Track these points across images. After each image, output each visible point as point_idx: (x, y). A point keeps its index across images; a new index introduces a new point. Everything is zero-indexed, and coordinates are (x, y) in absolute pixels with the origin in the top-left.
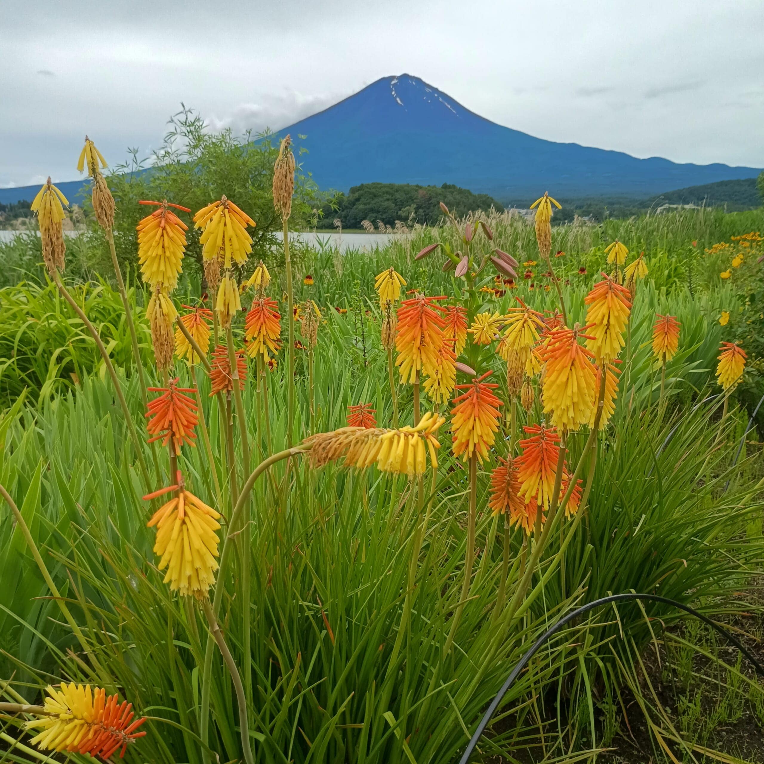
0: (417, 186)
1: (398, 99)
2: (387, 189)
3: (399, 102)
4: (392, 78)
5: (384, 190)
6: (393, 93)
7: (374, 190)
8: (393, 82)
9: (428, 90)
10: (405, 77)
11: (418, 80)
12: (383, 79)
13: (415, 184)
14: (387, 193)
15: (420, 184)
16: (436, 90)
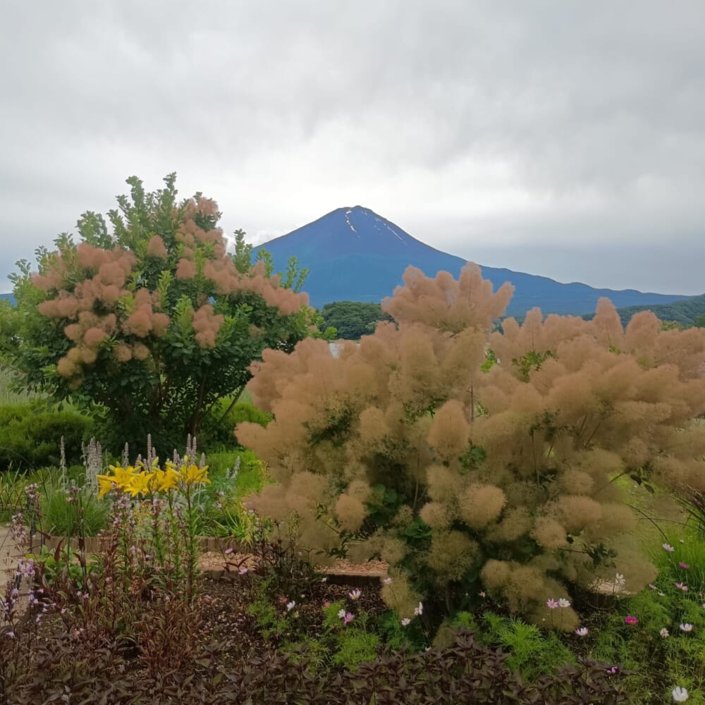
1: (351, 227)
2: (356, 307)
3: (353, 229)
4: (347, 209)
5: (352, 307)
6: (348, 221)
7: (344, 307)
8: (348, 213)
9: (377, 220)
10: (358, 208)
11: (369, 211)
12: (339, 210)
14: (356, 310)
16: (384, 220)
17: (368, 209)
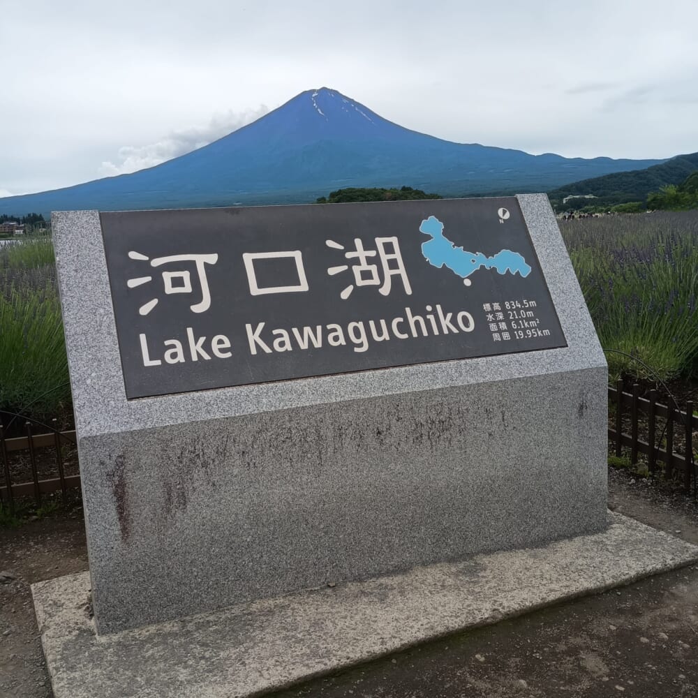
0: (382, 189)
1: (319, 110)
2: (361, 193)
3: (320, 112)
4: (313, 91)
5: (358, 193)
6: (315, 105)
8: (314, 95)
9: (345, 101)
10: (324, 89)
11: (336, 93)
12: (305, 93)
13: (380, 188)
14: (361, 196)
15: (384, 188)
16: (352, 101)
17: (334, 91)
